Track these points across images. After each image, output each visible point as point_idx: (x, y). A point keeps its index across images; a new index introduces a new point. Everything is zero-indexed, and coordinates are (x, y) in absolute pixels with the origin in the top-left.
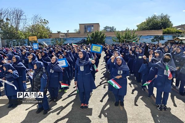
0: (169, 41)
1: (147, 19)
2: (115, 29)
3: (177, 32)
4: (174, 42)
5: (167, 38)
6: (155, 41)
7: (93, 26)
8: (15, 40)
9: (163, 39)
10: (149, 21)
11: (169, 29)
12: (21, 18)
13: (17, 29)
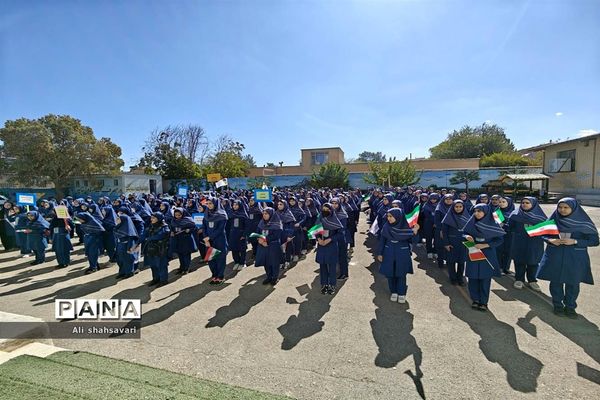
0: (491, 181)
1: (450, 135)
2: (384, 158)
3: (516, 163)
4: (500, 184)
5: (487, 176)
6: (458, 183)
7: (327, 153)
8: (185, 181)
9: (477, 179)
10: (455, 138)
11: (498, 155)
12: (200, 140)
13: (190, 160)
